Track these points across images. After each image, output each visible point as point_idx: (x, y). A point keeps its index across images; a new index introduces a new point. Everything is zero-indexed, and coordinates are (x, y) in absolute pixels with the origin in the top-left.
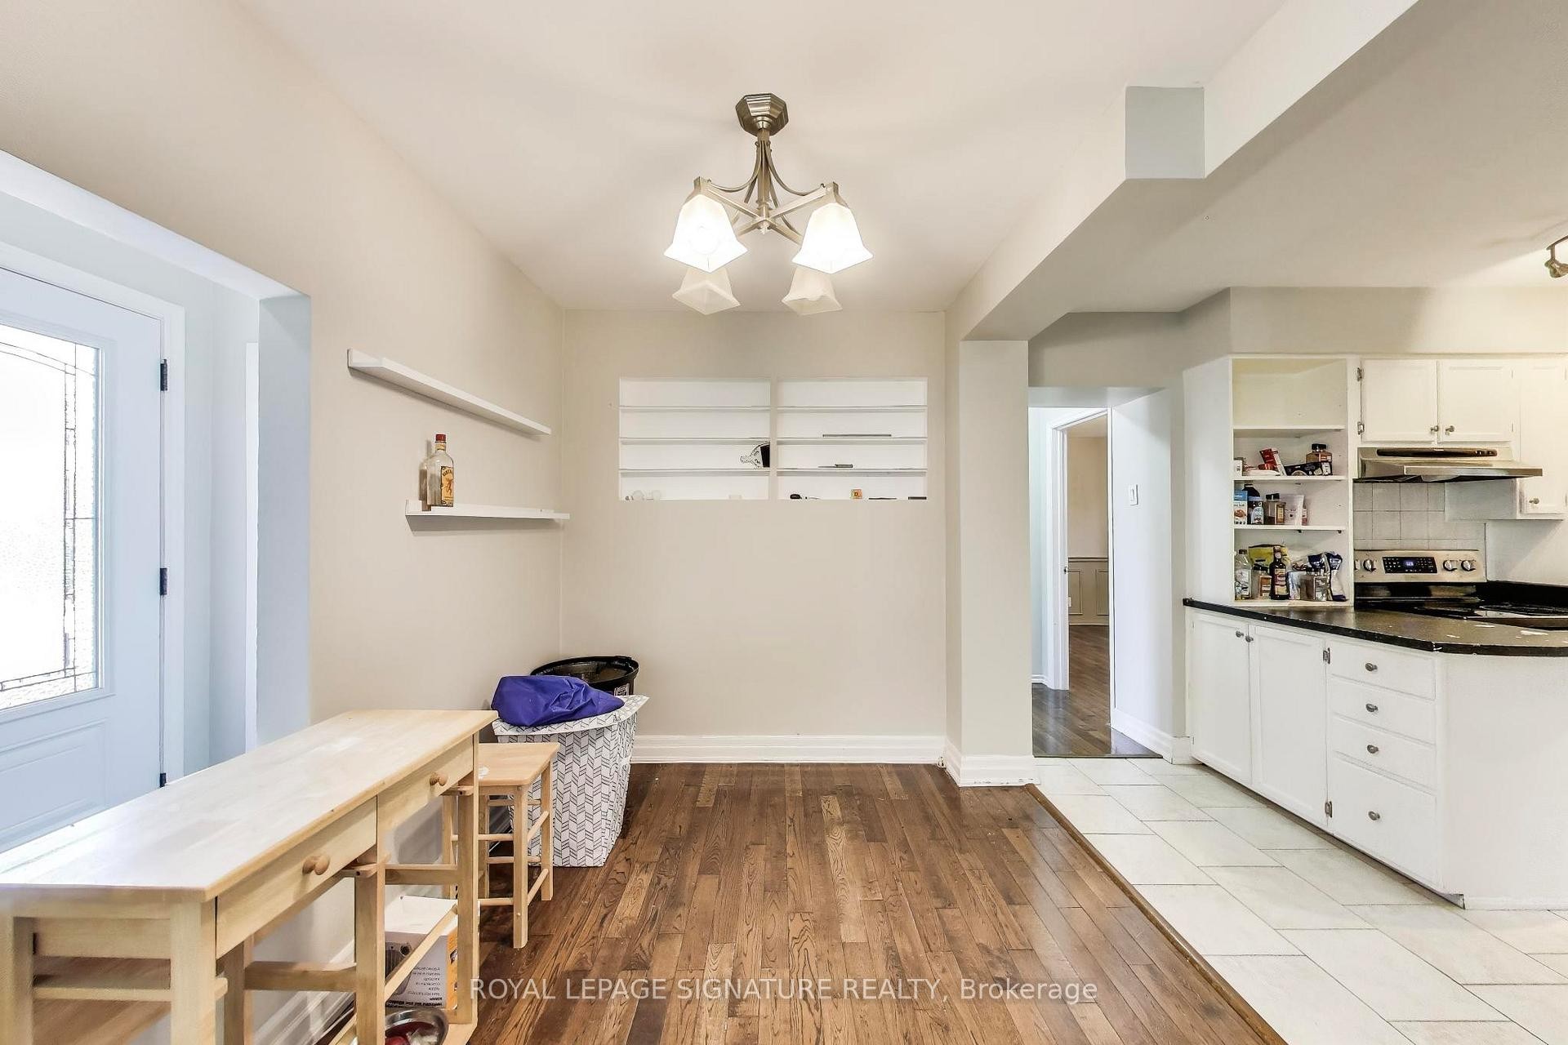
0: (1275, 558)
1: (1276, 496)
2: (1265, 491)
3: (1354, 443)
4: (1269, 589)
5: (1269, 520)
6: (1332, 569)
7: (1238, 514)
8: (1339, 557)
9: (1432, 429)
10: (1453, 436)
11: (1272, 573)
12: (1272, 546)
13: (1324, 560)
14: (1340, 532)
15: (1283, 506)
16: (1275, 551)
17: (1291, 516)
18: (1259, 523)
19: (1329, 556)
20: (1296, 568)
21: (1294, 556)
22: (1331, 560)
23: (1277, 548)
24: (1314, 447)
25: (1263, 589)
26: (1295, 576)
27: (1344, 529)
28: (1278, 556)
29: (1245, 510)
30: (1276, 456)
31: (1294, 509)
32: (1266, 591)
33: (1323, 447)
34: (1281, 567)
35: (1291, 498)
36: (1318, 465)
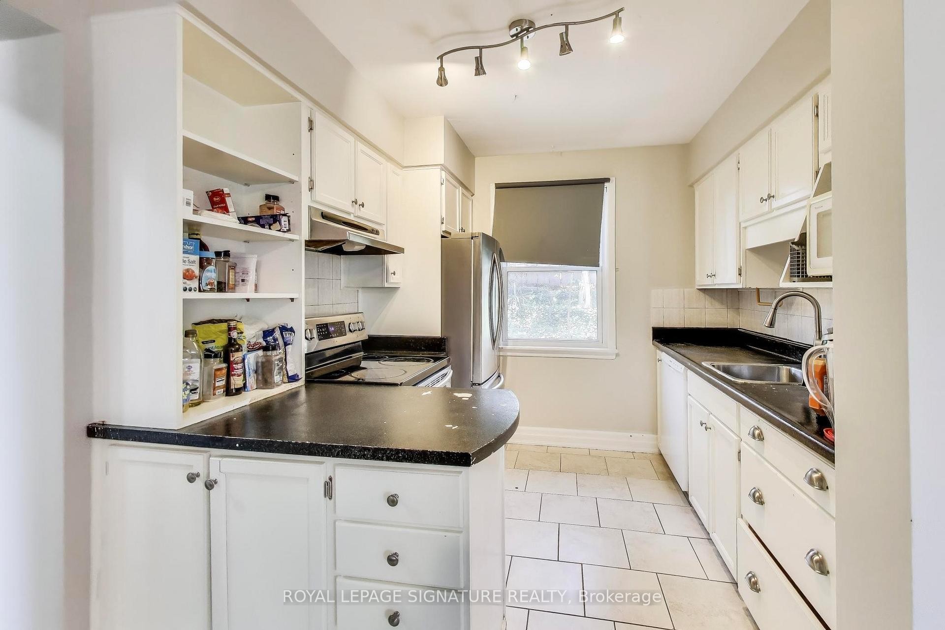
0: (230, 339)
1: (227, 254)
2: (216, 244)
3: (306, 200)
4: (223, 383)
5: (221, 287)
6: (286, 344)
7: (188, 275)
8: (291, 330)
9: (353, 202)
10: (363, 212)
11: (227, 360)
12: (226, 321)
13: (277, 334)
14: (292, 300)
15: (233, 267)
16: (230, 329)
17: (243, 280)
18: (212, 290)
19: (283, 329)
20: (252, 349)
21: (250, 333)
22: (287, 335)
23: (233, 324)
24: (268, 197)
25: (217, 384)
26: (252, 359)
27: (298, 297)
28: (234, 334)
29: (196, 269)
30: (228, 200)
31: (245, 272)
32: (219, 387)
33: (276, 198)
34: (237, 350)
35: (242, 258)
36: (275, 219)
